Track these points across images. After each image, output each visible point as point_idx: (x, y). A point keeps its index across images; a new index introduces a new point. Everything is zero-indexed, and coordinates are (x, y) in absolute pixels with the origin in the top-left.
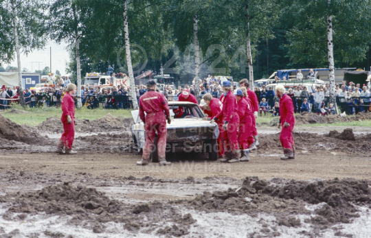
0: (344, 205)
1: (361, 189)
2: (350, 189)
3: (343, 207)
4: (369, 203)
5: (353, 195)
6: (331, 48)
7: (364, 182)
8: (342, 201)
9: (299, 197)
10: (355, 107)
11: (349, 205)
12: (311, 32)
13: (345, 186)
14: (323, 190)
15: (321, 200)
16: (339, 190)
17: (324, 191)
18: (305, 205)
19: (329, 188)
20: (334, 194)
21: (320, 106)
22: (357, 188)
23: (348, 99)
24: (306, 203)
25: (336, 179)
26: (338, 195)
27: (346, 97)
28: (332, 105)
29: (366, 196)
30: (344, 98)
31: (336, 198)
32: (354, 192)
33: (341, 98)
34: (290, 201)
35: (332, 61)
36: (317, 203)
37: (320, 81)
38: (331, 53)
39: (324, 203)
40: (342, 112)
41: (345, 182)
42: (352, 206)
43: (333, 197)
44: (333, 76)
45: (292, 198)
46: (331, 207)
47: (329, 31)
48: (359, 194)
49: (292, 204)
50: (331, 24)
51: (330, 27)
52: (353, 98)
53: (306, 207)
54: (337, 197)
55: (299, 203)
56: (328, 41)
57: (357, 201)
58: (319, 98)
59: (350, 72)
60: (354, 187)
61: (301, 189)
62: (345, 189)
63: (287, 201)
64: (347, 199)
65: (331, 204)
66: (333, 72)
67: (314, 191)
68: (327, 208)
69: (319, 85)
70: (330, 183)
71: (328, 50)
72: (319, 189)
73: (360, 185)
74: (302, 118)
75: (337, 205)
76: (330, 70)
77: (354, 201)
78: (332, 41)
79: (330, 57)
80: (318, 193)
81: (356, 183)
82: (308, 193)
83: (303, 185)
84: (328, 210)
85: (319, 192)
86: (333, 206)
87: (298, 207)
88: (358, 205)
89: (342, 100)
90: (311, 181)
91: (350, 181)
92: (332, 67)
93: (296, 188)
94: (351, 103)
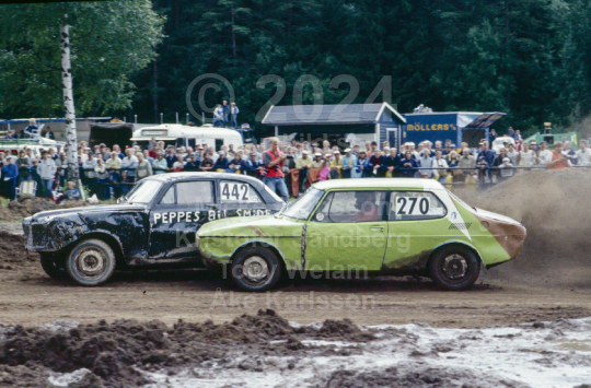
0: (123, 372)
1: (151, 340)
2: (132, 341)
3: (122, 376)
4: (166, 365)
5: (137, 351)
6: (68, 82)
7: (155, 327)
8: (119, 365)
9: (36, 359)
10: (113, 185)
11: (133, 372)
12: (30, 53)
13: (120, 336)
14: (80, 345)
15: (78, 365)
16: (111, 344)
17: (83, 347)
18: (48, 376)
19: (93, 341)
20: (104, 354)
21: (50, 185)
22: (143, 339)
23: (100, 173)
24: (50, 372)
25: (103, 322)
26: (112, 354)
27: (97, 169)
28: (71, 183)
29: (161, 352)
30: (92, 170)
31: (107, 360)
32: (138, 346)
33: (88, 170)
34: (20, 369)
35: (70, 105)
36: (70, 370)
37: (47, 140)
38: (69, 92)
39: (84, 370)
40: (91, 195)
41: (120, 328)
42: (139, 374)
43: (103, 359)
44: (74, 132)
45: (22, 363)
46: (98, 377)
47: (63, 52)
48: (148, 349)
49: (25, 375)
50: (67, 40)
51: (66, 45)
52: (108, 170)
53: (51, 379)
54: (109, 357)
55: (36, 373)
56: (62, 70)
57: (145, 362)
58: (48, 170)
59: (100, 125)
60: (136, 338)
61: (38, 345)
62: (121, 341)
63: (13, 369)
64: (128, 361)
65: (98, 372)
66: (73, 125)
67: (64, 347)
68: (93, 380)
69: (46, 149)
70: (92, 332)
71: (63, 86)
72: (73, 343)
73: (148, 333)
74: (20, 208)
75: (111, 373)
76: (68, 122)
77: (140, 363)
78: (69, 71)
79: (67, 98)
80: (70, 352)
81: (141, 329)
82: (52, 353)
83: (42, 337)
84: (95, 384)
85: (73, 348)
86: (104, 376)
87: (37, 381)
88: (147, 369)
89: (90, 175)
90: (54, 329)
91: (128, 325)
92: (71, 116)
93: (30, 344)
94: (107, 180)
